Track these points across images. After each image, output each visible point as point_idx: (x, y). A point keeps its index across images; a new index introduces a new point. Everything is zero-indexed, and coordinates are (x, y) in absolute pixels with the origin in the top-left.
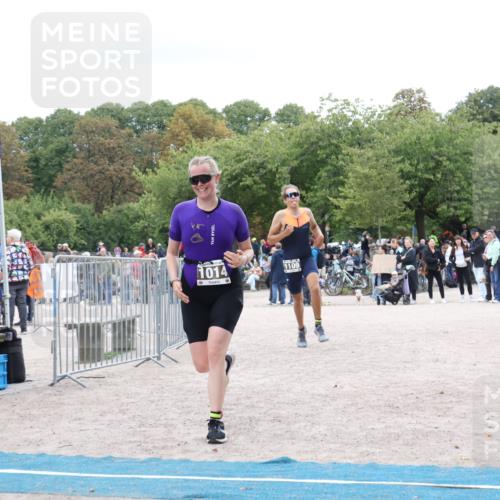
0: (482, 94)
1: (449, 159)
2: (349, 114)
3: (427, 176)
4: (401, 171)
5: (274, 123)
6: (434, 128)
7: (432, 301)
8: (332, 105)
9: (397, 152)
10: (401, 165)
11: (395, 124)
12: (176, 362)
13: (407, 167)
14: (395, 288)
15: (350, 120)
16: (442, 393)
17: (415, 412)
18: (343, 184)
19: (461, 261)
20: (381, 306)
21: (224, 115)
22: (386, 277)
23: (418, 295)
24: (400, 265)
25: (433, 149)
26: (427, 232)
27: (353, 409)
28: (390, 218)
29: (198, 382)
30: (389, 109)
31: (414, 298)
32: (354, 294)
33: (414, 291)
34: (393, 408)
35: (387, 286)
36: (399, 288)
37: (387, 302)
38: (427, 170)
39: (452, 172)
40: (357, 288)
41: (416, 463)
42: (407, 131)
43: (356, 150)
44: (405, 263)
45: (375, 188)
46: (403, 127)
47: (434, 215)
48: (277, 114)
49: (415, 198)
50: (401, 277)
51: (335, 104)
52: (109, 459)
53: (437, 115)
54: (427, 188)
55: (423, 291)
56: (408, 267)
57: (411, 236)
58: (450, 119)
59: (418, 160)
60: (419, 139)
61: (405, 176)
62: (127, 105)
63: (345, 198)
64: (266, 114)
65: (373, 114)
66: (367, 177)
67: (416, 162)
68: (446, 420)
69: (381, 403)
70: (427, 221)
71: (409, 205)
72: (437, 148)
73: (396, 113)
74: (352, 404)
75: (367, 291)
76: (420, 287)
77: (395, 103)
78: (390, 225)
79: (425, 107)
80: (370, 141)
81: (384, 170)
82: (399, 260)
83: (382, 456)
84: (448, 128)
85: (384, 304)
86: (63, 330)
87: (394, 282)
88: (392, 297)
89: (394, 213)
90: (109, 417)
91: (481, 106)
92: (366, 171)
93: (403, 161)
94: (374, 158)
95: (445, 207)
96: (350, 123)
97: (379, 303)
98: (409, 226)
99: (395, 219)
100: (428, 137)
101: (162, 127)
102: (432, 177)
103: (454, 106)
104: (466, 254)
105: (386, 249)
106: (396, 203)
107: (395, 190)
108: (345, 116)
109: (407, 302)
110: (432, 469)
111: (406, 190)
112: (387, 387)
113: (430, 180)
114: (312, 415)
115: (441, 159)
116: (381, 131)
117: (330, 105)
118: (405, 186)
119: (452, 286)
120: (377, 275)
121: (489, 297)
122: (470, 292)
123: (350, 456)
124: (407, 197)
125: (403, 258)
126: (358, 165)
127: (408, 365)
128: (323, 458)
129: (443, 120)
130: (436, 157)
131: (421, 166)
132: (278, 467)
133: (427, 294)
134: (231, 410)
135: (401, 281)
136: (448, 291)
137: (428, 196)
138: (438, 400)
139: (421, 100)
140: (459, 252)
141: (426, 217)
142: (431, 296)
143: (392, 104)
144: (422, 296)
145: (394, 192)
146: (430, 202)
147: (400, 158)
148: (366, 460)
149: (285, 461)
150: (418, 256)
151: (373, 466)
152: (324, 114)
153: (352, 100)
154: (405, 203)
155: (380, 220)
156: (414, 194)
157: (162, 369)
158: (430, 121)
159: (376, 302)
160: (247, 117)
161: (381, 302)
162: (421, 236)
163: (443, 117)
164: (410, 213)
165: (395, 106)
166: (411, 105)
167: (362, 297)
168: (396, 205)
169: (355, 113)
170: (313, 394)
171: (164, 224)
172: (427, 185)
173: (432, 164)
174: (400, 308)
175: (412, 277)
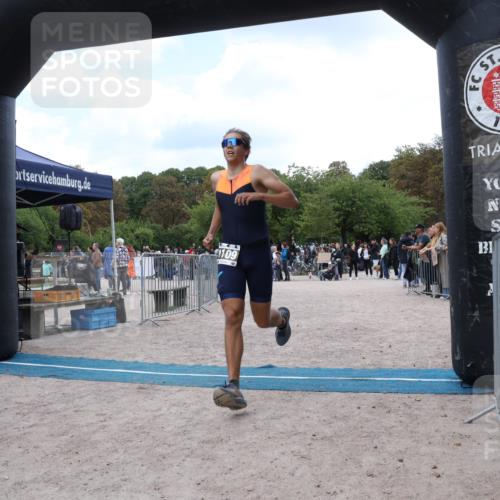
0: (377, 165)
1: (360, 200)
2: (305, 175)
3: (348, 209)
4: (334, 206)
6: (352, 183)
7: (351, 278)
8: (295, 170)
9: (331, 196)
10: (333, 204)
11: (330, 180)
12: (209, 312)
13: (337, 205)
14: (330, 271)
15: (305, 178)
16: (356, 329)
17: (342, 339)
18: (301, 213)
19: (366, 256)
22: (325, 265)
25: (351, 195)
27: (307, 338)
28: (327, 232)
30: (327, 172)
31: (341, 277)
32: (308, 275)
33: (341, 273)
34: (329, 337)
35: (326, 270)
36: (333, 271)
38: (347, 206)
39: (361, 207)
40: (309, 271)
41: (341, 367)
42: (337, 184)
43: (308, 195)
44: (336, 257)
45: (320, 215)
46: (334, 182)
47: (351, 230)
49: (341, 221)
51: (297, 169)
52: (172, 365)
53: (353, 176)
54: (347, 216)
55: (346, 272)
56: (338, 260)
58: (360, 178)
59: (343, 201)
60: (343, 189)
61: (336, 209)
62: (182, 169)
63: (303, 221)
65: (318, 175)
66: (315, 209)
68: (358, 343)
70: (348, 234)
71: (338, 225)
72: (353, 194)
73: (330, 175)
74: (307, 336)
75: (315, 273)
77: (330, 169)
78: (328, 237)
79: (347, 172)
80: (316, 190)
81: (325, 206)
82: (332, 255)
83: (324, 364)
84: (359, 183)
86: (147, 294)
87: (330, 268)
88: (329, 276)
89: (330, 229)
90: (172, 342)
91: (377, 171)
92: (314, 206)
93: (334, 201)
94: (319, 199)
95: (357, 226)
96: (306, 180)
97: (321, 280)
98: (338, 237)
99: (330, 233)
100: (348, 188)
101: (201, 181)
102: (350, 210)
103: (362, 171)
104: (369, 253)
105: (326, 250)
106: (331, 224)
108: (303, 176)
109: (337, 279)
110: (351, 370)
111: (336, 217)
115: (355, 200)
116: (322, 184)
117: (294, 169)
118: (336, 215)
119: (362, 270)
120: (320, 264)
121: (381, 276)
122: (371, 273)
123: (306, 364)
124: (337, 221)
125: (335, 254)
126: (311, 203)
127: (337, 314)
128: (290, 364)
129: (356, 179)
130: (353, 199)
131: (345, 204)
132: (265, 370)
137: (349, 220)
138: (354, 333)
139: (344, 168)
140: (366, 251)
141: (347, 232)
143: (328, 170)
144: (345, 276)
145: (330, 218)
146: (349, 224)
148: (315, 366)
149: (270, 367)
150: (343, 253)
151: (319, 369)
152: (291, 175)
153: (306, 167)
154: (336, 224)
155: (322, 234)
156: (341, 219)
157: (201, 316)
158: (349, 179)
161: (323, 279)
162: (344, 242)
163: (356, 177)
164: (338, 229)
165: (330, 171)
166: (339, 170)
167: (312, 276)
169: (308, 174)
172: (347, 214)
173: (350, 203)
174: (333, 283)
175: (340, 265)
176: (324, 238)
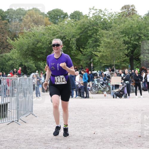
1: (144, 36)
2: (102, 16)
3: (135, 43)
4: (124, 40)
5: (69, 19)
6: (138, 22)
7: (137, 97)
9: (122, 33)
11: (122, 20)
12: (25, 122)
13: (127, 39)
14: (121, 91)
15: (102, 18)
16: (140, 137)
17: (128, 145)
18: (99, 46)
20: (115, 99)
21: (48, 15)
22: (117, 86)
23: (130, 94)
24: (123, 81)
25: (138, 31)
26: (135, 67)
27: (102, 143)
28: (119, 61)
29: (34, 131)
30: (119, 13)
31: (129, 95)
32: (103, 93)
33: (129, 92)
34: (119, 143)
35: (117, 90)
36: (122, 91)
37: (117, 97)
38: (135, 40)
40: (104, 91)
42: (126, 23)
44: (125, 80)
45: (113, 48)
46: (125, 21)
47: (138, 60)
48: (71, 15)
49: (130, 52)
50: (123, 86)
51: (96, 11)
53: (140, 16)
55: (133, 92)
56: (127, 82)
57: (128, 69)
58: (145, 18)
59: (131, 36)
60: (132, 26)
61: (125, 43)
63: (100, 52)
64: (66, 15)
65: (112, 16)
66: (109, 43)
67: (130, 37)
69: (114, 141)
70: (135, 62)
71: (127, 55)
72: (139, 30)
73: (122, 15)
74: (101, 141)
75: (109, 92)
76: (131, 91)
77: (122, 11)
78: (119, 64)
79: (135, 13)
80: (111, 28)
81: (116, 40)
84: (144, 22)
85: (116, 98)
87: (120, 89)
88: (119, 95)
89: (121, 59)
92: (109, 40)
93: (125, 36)
94: (113, 35)
96: (102, 20)
97: (114, 98)
98: (127, 64)
99: (121, 61)
100: (136, 26)
102: (137, 43)
106: (121, 53)
107: (121, 48)
108: (100, 16)
109: (126, 97)
111: (126, 49)
112: (116, 134)
113: (136, 44)
114: (84, 146)
115: (141, 35)
116: (116, 23)
117: (93, 11)
118: (125, 47)
120: (113, 85)
124: (126, 52)
125: (124, 78)
127: (126, 124)
129: (142, 19)
130: (139, 34)
131: (133, 38)
133: (134, 94)
134: (49, 143)
135: (123, 88)
136: (143, 92)
137: (136, 51)
138: (138, 140)
139: (133, 10)
141: (134, 60)
142: (136, 95)
143: (120, 12)
144: (132, 95)
145: (121, 50)
146: (136, 54)
147: (124, 35)
150: (131, 77)
153: (103, 10)
154: (125, 54)
155: (115, 62)
156: (129, 50)
157: (19, 125)
158: (137, 19)
159: (112, 97)
160: (58, 16)
161: (115, 97)
163: (142, 17)
164: (128, 58)
165: (122, 13)
166: (129, 12)
167: (107, 95)
168: (121, 55)
169: (104, 15)
170: (84, 137)
171: (21, 62)
172: (135, 47)
173: (137, 37)
174: (123, 99)
175: (128, 86)
176: (116, 65)
